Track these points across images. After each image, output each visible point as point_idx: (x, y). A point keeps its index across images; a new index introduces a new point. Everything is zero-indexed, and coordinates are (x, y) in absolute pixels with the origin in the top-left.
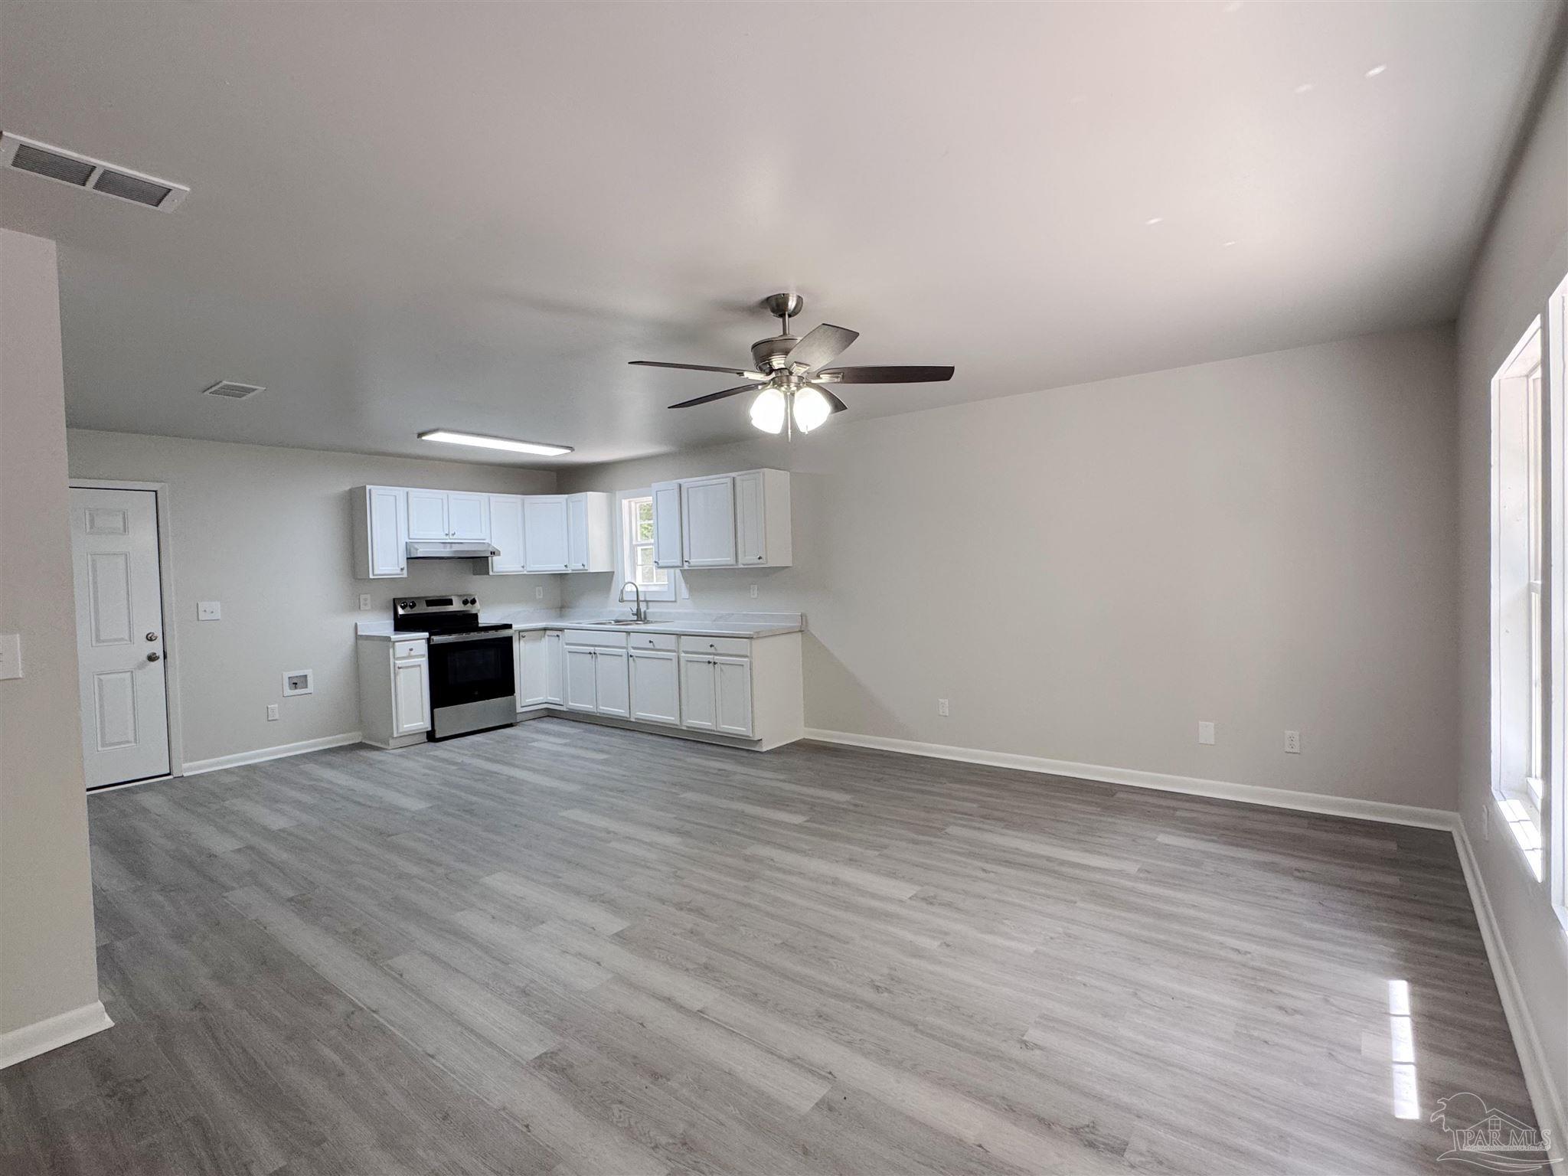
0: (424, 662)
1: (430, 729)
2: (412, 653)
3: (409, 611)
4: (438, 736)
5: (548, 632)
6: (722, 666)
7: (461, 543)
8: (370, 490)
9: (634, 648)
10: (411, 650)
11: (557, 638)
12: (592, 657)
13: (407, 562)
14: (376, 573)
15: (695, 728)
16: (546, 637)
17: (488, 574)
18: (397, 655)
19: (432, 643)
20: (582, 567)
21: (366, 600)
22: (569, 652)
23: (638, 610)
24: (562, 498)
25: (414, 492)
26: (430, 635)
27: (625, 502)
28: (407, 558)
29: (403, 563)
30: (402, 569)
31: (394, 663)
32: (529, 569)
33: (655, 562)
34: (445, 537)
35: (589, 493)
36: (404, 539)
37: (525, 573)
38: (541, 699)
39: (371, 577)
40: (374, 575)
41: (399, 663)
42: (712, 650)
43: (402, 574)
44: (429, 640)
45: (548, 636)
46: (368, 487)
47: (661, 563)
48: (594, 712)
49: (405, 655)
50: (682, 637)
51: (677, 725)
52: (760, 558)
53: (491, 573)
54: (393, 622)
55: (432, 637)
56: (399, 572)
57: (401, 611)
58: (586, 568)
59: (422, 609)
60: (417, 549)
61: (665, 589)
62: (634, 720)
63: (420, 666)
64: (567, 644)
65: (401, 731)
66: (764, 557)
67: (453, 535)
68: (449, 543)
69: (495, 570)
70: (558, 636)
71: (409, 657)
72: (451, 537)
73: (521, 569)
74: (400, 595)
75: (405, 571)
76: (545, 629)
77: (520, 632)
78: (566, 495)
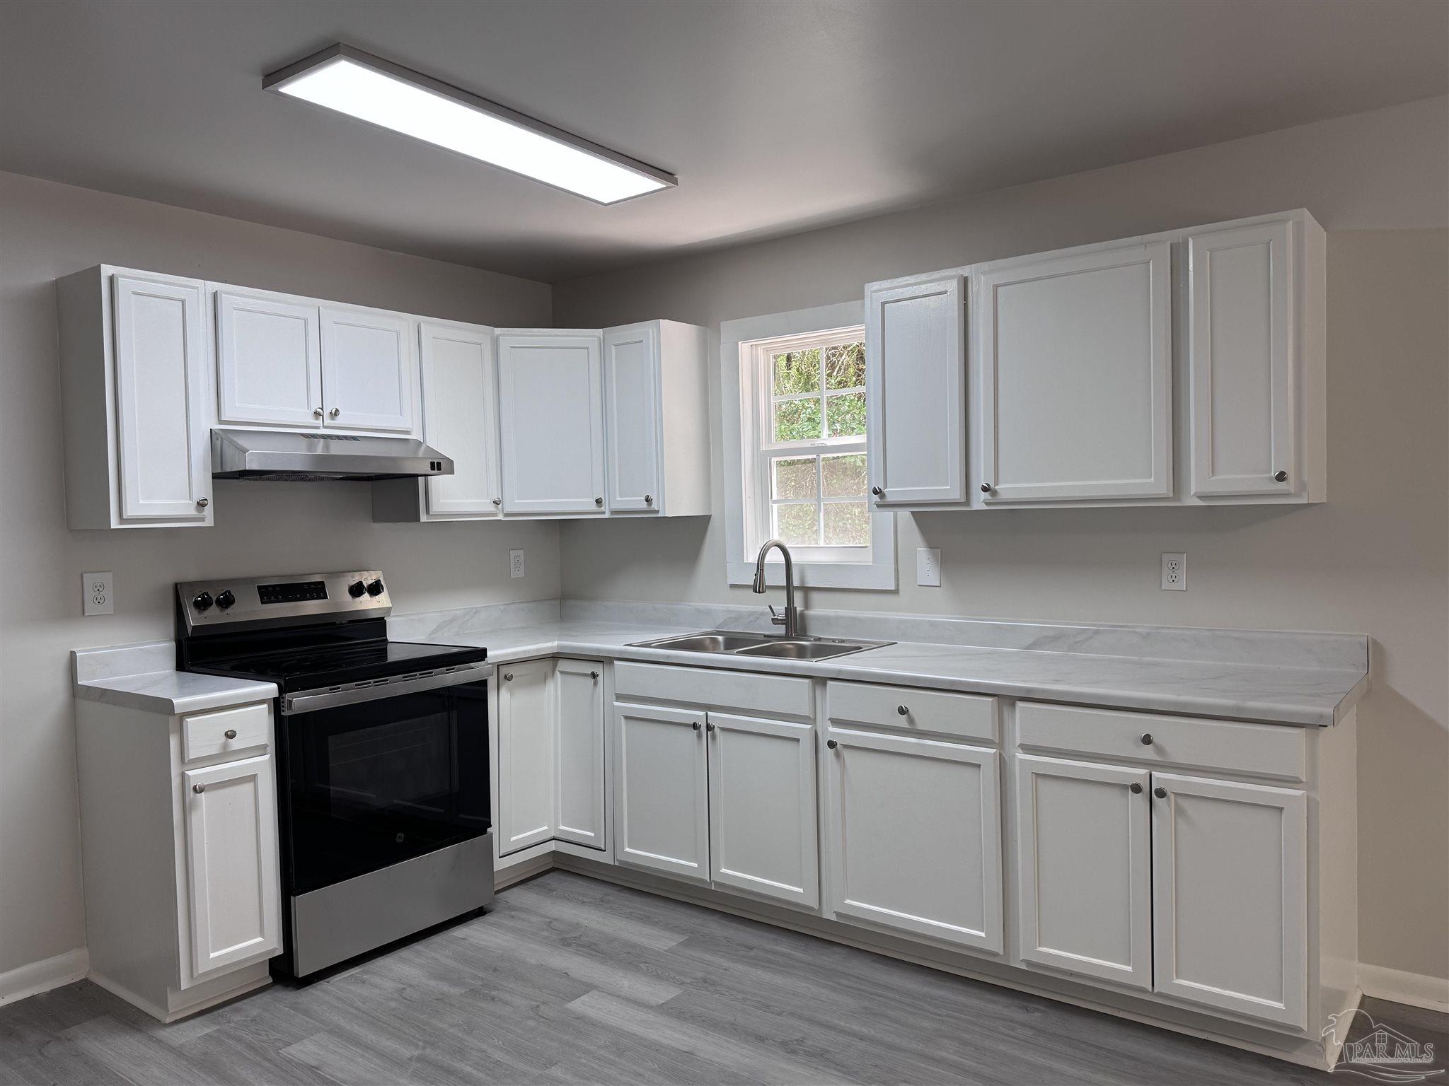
0: (264, 766)
1: (280, 952)
2: (235, 744)
3: (214, 616)
4: (303, 970)
5: (563, 665)
6: (1181, 802)
7: (354, 438)
8: (112, 279)
9: (836, 722)
10: (231, 735)
11: (592, 681)
12: (699, 736)
13: (215, 489)
14: (130, 512)
15: (1072, 974)
16: (558, 674)
17: (416, 518)
18: (192, 754)
19: (286, 713)
20: (644, 505)
21: (99, 588)
22: (626, 718)
23: (790, 609)
24: (588, 337)
25: (236, 297)
26: (282, 690)
27: (744, 347)
28: (216, 477)
29: (203, 487)
30: (201, 505)
31: (183, 775)
32: (508, 509)
33: (875, 492)
34: (313, 422)
35: (664, 323)
36: (205, 423)
37: (500, 517)
38: (543, 830)
39: (114, 524)
40: (122, 519)
41: (197, 775)
42: (1148, 753)
43: (203, 519)
44: (277, 704)
45: (562, 672)
46: (107, 270)
47: (892, 492)
48: (703, 881)
49: (213, 751)
50: (1020, 704)
51: (995, 954)
52: (1281, 477)
53: (423, 518)
54: (173, 645)
55: (287, 696)
56: (192, 511)
57: (193, 619)
58: (655, 506)
59: (250, 610)
60: (244, 451)
61: (867, 558)
62: (834, 918)
63: (253, 778)
64: (619, 697)
65: (202, 968)
66: (1291, 475)
67: (335, 414)
68: (324, 437)
69: (435, 508)
70: (594, 676)
71: (224, 755)
72: (328, 421)
73: (492, 508)
74: (191, 574)
75: (209, 511)
76: (555, 657)
77: (499, 665)
78: (599, 332)
